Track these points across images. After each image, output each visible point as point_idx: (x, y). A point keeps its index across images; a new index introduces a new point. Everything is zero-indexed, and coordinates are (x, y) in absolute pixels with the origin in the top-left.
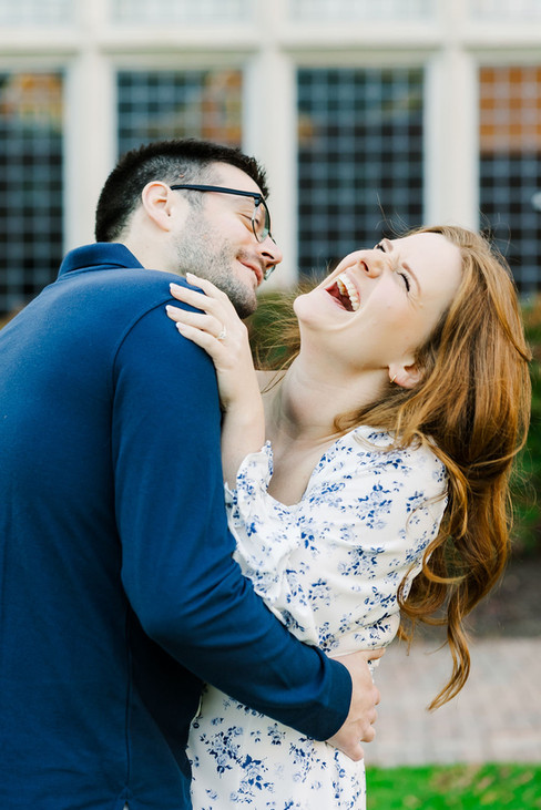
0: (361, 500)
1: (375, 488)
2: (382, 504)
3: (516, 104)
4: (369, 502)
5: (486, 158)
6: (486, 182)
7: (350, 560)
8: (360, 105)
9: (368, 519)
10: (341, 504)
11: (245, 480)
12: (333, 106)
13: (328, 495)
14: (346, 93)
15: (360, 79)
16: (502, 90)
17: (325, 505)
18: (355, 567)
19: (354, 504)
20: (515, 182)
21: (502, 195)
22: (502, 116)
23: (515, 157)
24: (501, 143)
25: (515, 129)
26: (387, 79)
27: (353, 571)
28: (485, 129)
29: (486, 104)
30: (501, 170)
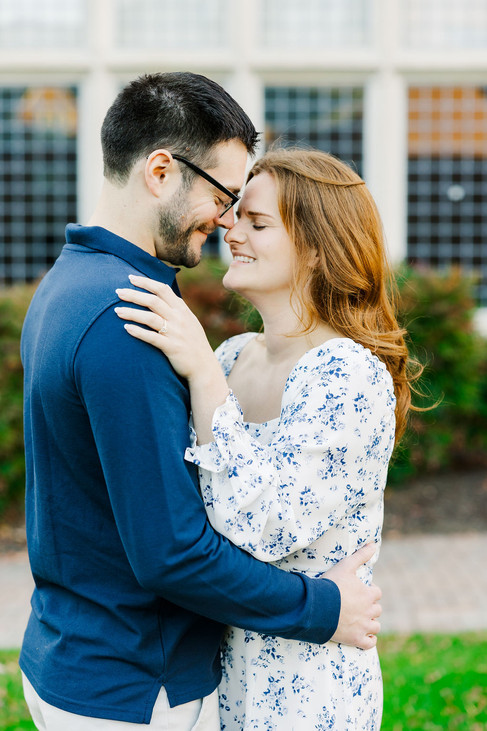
0: (320, 409)
1: (327, 397)
2: (337, 408)
3: (436, 116)
4: (327, 409)
5: (413, 159)
6: (413, 178)
7: (325, 466)
8: (314, 115)
9: (331, 423)
10: (307, 418)
11: (220, 430)
12: (292, 116)
13: (296, 415)
14: (303, 106)
15: (314, 95)
16: (425, 105)
17: (296, 423)
18: (330, 471)
19: (317, 415)
20: (435, 178)
21: (424, 188)
22: (425, 126)
23: (435, 158)
24: (425, 147)
25: (436, 136)
26: (335, 96)
27: (329, 474)
28: (412, 136)
29: (413, 116)
30: (424, 168)
